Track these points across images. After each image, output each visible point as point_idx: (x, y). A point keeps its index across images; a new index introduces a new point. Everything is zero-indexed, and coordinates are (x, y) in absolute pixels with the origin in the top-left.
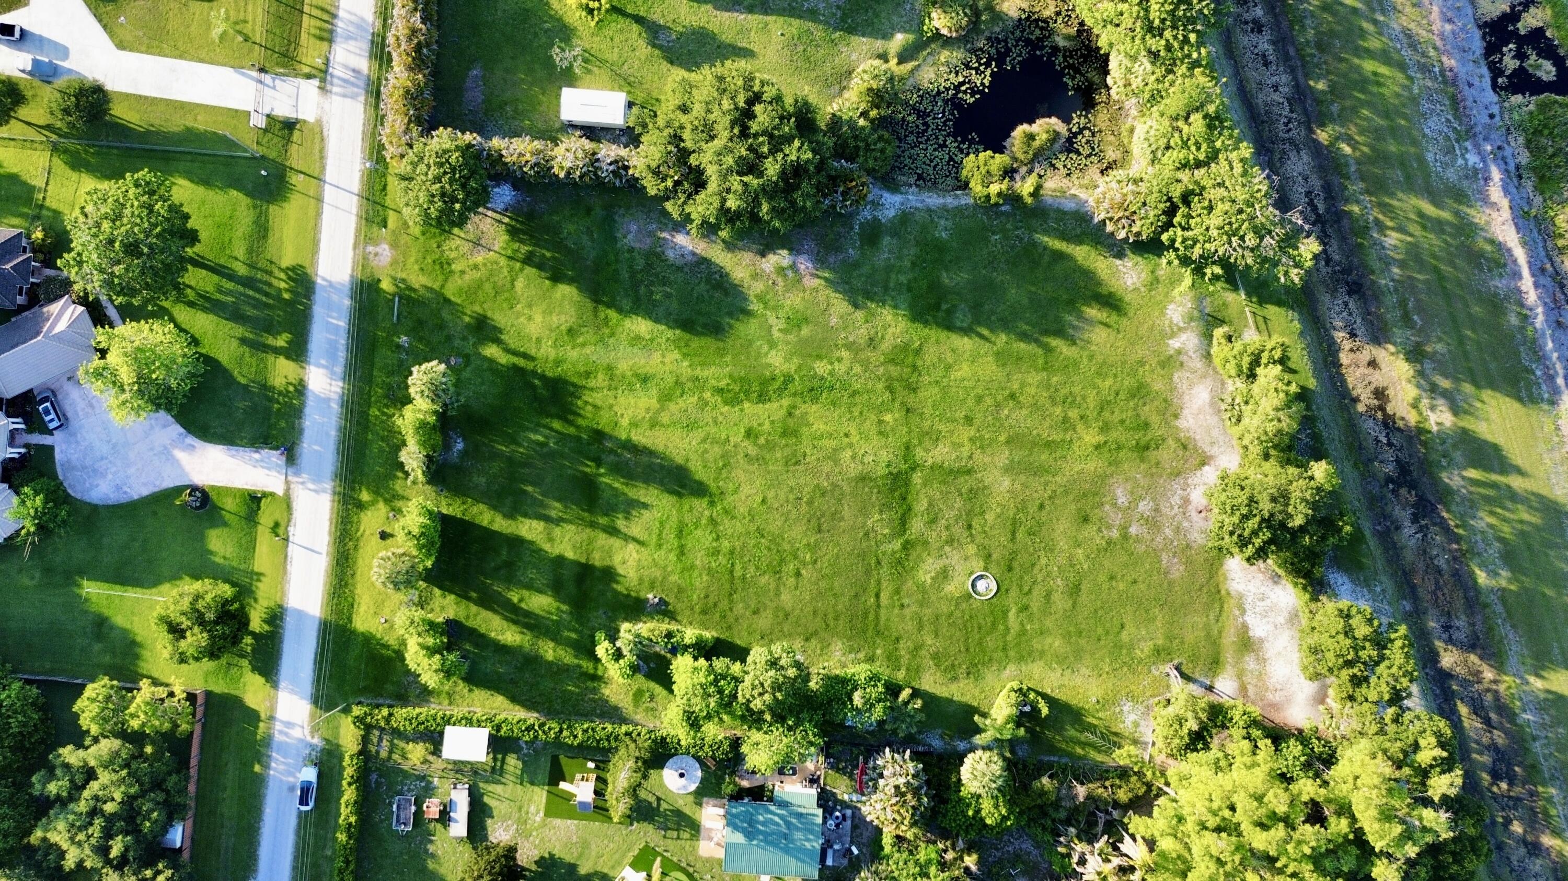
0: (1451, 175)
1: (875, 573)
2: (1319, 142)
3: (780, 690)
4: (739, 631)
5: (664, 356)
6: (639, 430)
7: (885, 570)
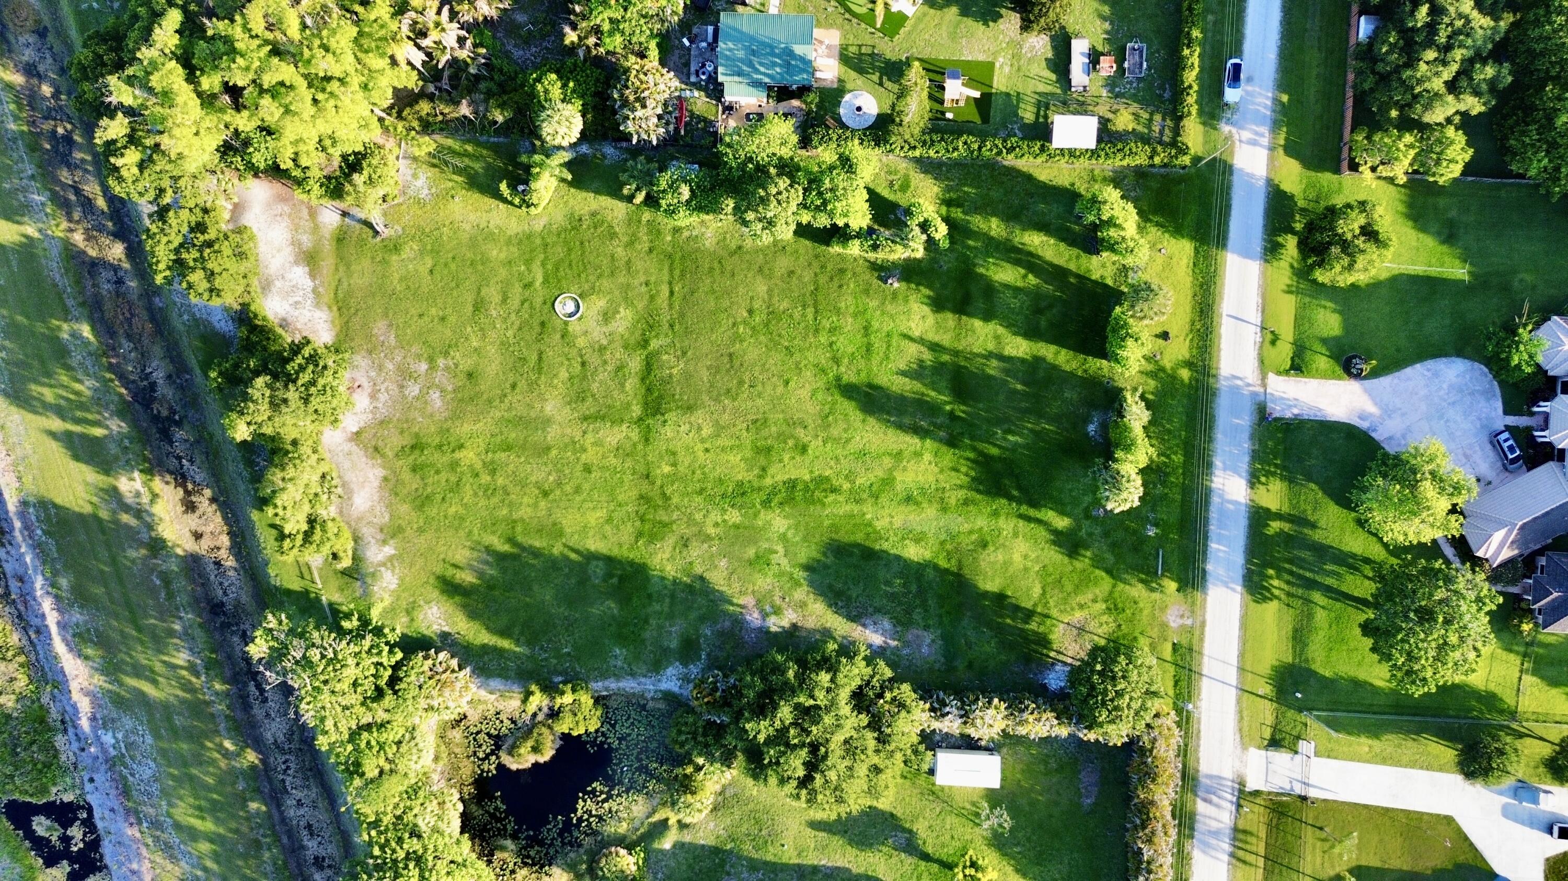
0: (128, 722)
1: (675, 316)
2: (256, 751)
3: (761, 197)
4: (807, 252)
5: (891, 522)
6: (912, 449)
7: (665, 318)
